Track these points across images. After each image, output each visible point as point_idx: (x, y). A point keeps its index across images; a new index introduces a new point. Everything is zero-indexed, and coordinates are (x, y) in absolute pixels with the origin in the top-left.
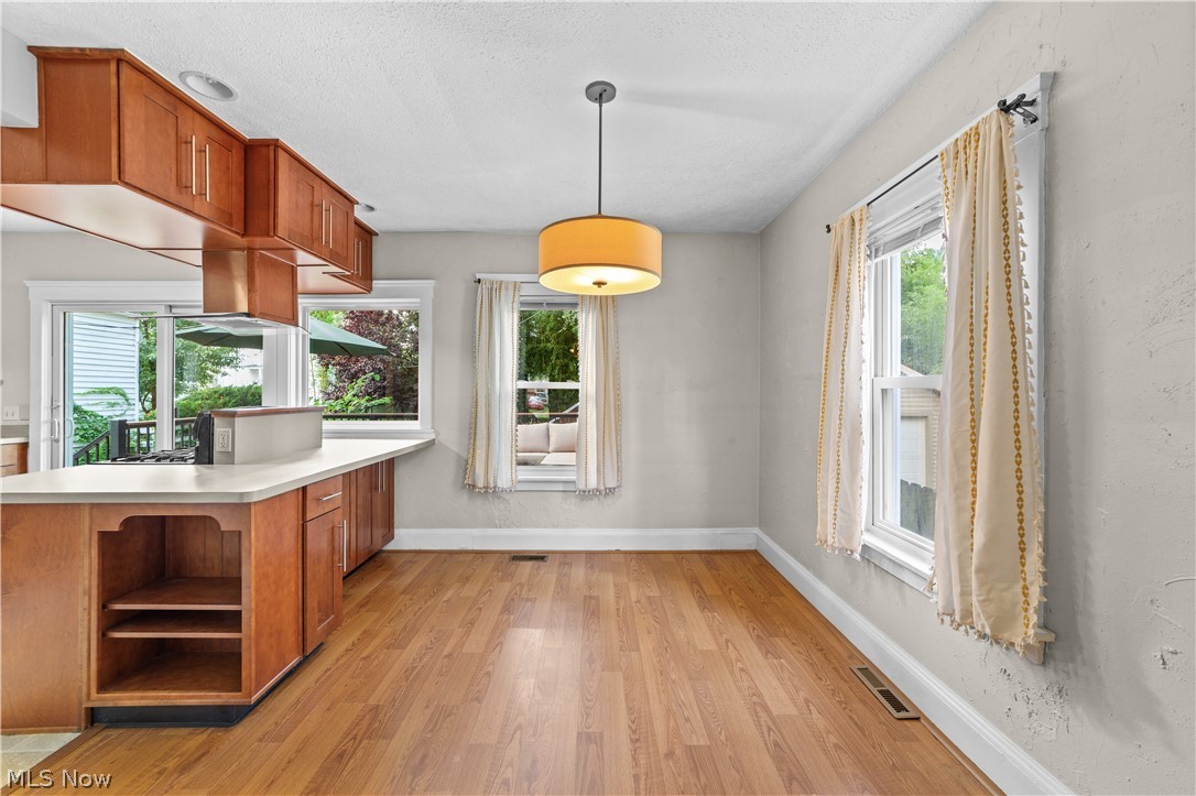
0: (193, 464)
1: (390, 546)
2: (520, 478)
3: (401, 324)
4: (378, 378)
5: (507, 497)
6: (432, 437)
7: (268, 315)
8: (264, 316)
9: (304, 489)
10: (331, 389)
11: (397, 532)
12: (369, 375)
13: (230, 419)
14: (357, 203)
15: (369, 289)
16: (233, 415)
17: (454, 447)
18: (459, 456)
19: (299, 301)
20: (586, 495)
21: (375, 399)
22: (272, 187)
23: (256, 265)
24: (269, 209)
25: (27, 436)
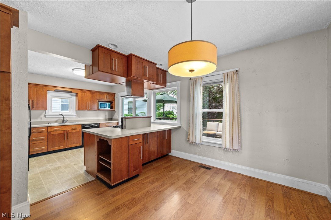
0: (121, 128)
1: (171, 154)
2: (203, 140)
5: (200, 146)
6: (180, 125)
9: (129, 137)
11: (172, 151)
14: (157, 64)
15: (166, 86)
16: (125, 118)
17: (185, 129)
18: (187, 132)
20: (226, 150)
22: (131, 65)
23: (132, 84)
24: (130, 70)
25: (118, 121)
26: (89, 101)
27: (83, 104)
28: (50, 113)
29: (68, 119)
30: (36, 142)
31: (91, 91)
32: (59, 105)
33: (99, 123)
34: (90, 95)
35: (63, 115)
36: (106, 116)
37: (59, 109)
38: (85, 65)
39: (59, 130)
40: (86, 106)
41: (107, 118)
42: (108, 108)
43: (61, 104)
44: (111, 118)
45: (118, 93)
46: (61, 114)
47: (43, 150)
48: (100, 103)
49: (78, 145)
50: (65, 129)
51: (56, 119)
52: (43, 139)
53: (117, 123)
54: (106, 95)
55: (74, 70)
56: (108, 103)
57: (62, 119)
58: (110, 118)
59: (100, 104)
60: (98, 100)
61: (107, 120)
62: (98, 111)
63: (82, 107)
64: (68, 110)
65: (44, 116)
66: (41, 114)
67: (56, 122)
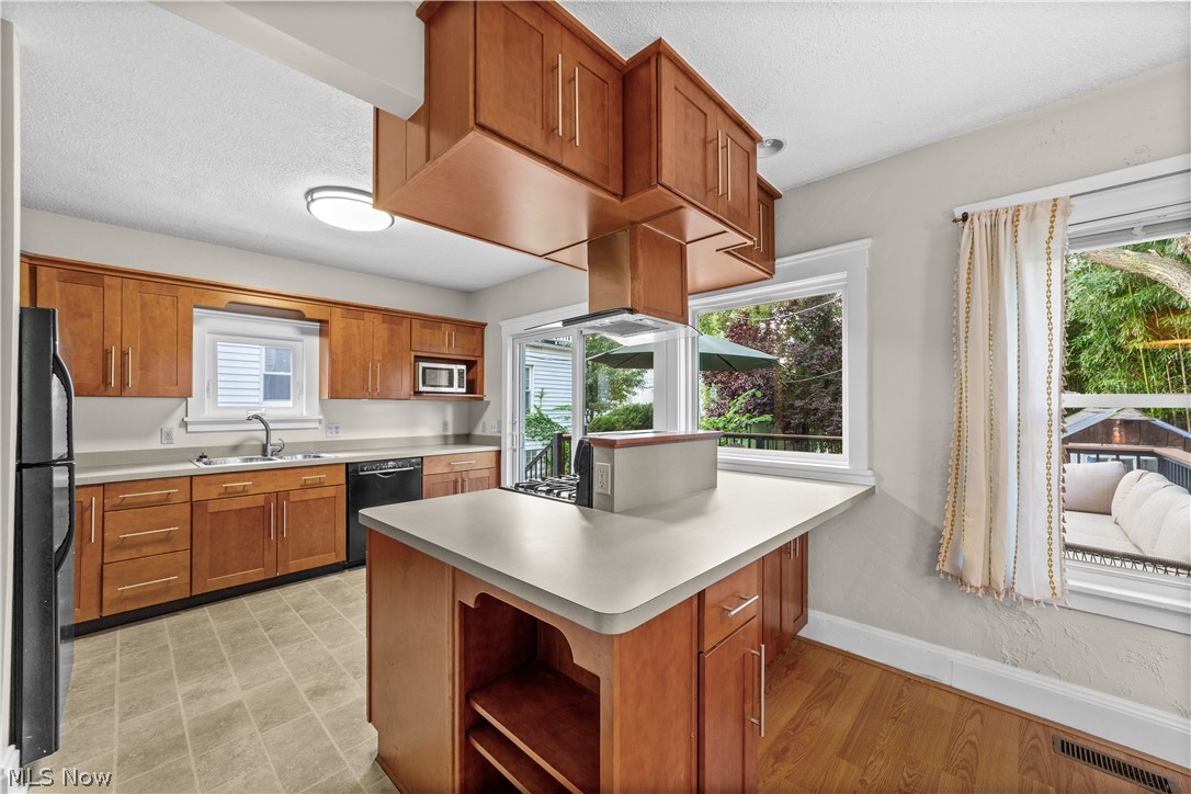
0: (574, 504)
1: (803, 633)
3: (779, 337)
4: (759, 394)
5: (1040, 613)
6: (871, 482)
7: (653, 310)
8: (649, 311)
9: (701, 595)
10: (713, 406)
12: (750, 392)
13: (609, 450)
15: (771, 273)
16: (611, 444)
17: (908, 502)
19: (690, 303)
21: (755, 416)
22: (654, 115)
23: (639, 243)
24: (651, 149)
25: (500, 446)
26: (378, 357)
27: (353, 369)
28: (209, 412)
29: (288, 438)
30: (133, 553)
31: (386, 310)
32: (256, 379)
33: (422, 458)
34: (380, 329)
35: (262, 421)
36: (445, 425)
37: (256, 393)
38: (377, 111)
39: (244, 492)
40: (365, 380)
41: (450, 432)
42: (456, 389)
43: (266, 376)
44: (466, 432)
45: (502, 323)
46: (257, 417)
47: (167, 588)
48: (422, 365)
49: (331, 559)
50: (270, 488)
51: (231, 440)
52: (167, 538)
53: (493, 457)
54: (446, 329)
55: (315, 196)
56: (456, 368)
57: (258, 439)
58: (462, 431)
59: (424, 369)
60: (413, 354)
61: (451, 441)
62: (416, 404)
63: (345, 383)
64: (288, 398)
65: (181, 426)
66: (168, 416)
67: (234, 450)
